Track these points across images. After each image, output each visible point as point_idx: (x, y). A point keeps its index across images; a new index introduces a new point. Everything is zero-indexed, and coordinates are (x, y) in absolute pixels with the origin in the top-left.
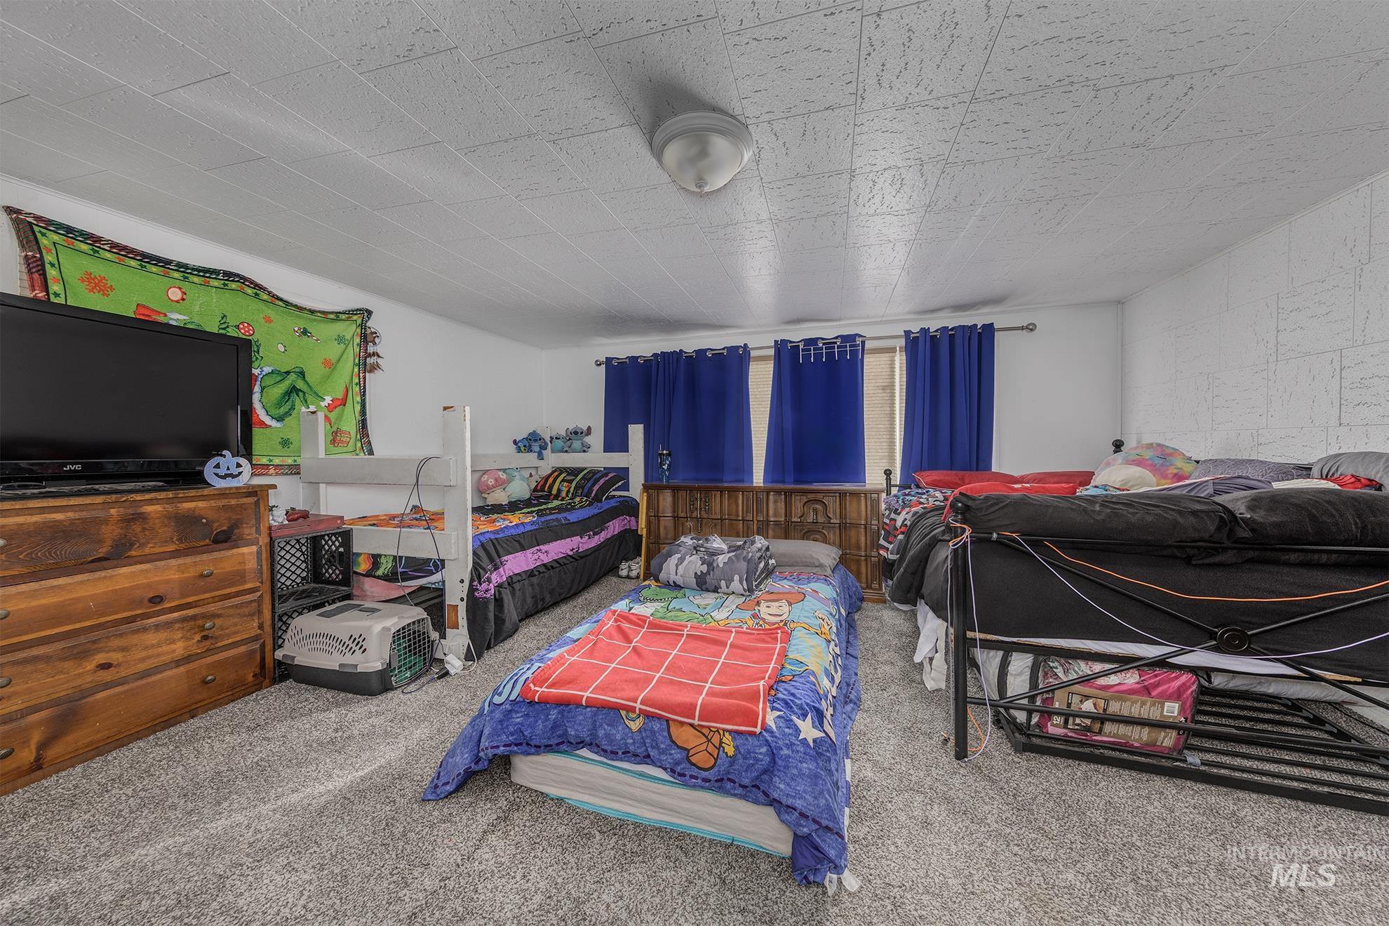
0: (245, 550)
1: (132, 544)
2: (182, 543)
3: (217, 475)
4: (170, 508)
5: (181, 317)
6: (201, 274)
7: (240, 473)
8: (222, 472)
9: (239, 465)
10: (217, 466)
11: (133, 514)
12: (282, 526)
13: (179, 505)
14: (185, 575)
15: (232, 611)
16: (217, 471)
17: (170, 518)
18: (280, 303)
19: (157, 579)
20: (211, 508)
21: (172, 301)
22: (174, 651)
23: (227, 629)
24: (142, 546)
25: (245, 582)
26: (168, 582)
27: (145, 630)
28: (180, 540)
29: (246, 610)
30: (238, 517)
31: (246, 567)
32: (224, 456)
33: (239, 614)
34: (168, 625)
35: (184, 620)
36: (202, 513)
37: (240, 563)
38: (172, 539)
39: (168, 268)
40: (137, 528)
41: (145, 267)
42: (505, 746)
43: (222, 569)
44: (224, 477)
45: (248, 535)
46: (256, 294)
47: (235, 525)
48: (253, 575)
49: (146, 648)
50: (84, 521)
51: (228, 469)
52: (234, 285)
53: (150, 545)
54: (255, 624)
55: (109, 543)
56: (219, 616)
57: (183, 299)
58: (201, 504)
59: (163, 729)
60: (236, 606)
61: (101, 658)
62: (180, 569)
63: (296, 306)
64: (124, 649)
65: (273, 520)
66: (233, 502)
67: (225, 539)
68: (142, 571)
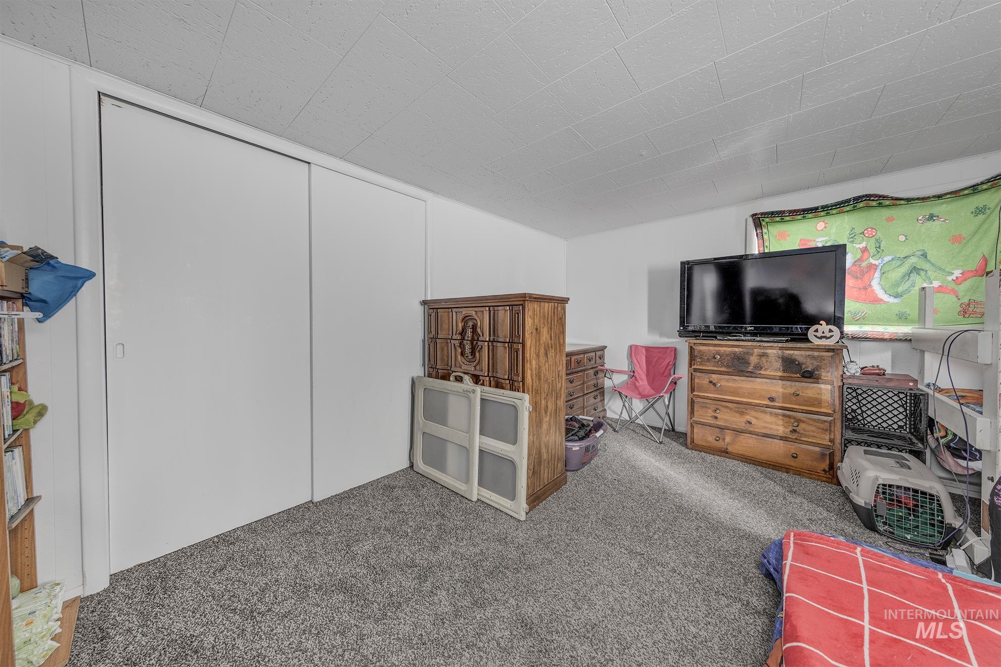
0: (823, 386)
1: (761, 368)
2: (784, 372)
3: (816, 336)
4: (780, 352)
5: (824, 239)
6: (838, 206)
7: (831, 336)
8: (819, 334)
9: (831, 331)
10: (816, 331)
11: (763, 353)
12: (853, 376)
13: (784, 351)
14: (785, 391)
15: (811, 422)
16: (816, 334)
17: (779, 358)
18: (902, 202)
19: (771, 388)
20: (802, 355)
21: (819, 231)
22: (778, 430)
23: (808, 432)
24: (766, 369)
25: (821, 407)
26: (777, 392)
27: (766, 412)
28: (784, 371)
29: (822, 426)
30: (819, 364)
31: (822, 398)
32: (821, 325)
33: (816, 426)
34: (777, 415)
35: (784, 415)
36: (796, 357)
37: (818, 394)
38: (779, 369)
39: (818, 212)
40: (764, 359)
41: (805, 217)
42: (768, 561)
43: (806, 394)
44: (821, 338)
45: (825, 377)
46: (880, 204)
47: (818, 368)
48: (827, 404)
49: (765, 422)
50: (744, 353)
51: (823, 333)
52: (861, 205)
53: (769, 370)
54: (827, 437)
55: (752, 365)
56: (803, 422)
57: (826, 227)
58: (796, 352)
59: (772, 469)
60: (815, 420)
61: (748, 418)
62: (784, 387)
63: (918, 199)
64: (757, 418)
65: (847, 371)
66: (816, 354)
67: (810, 376)
68: (765, 382)
